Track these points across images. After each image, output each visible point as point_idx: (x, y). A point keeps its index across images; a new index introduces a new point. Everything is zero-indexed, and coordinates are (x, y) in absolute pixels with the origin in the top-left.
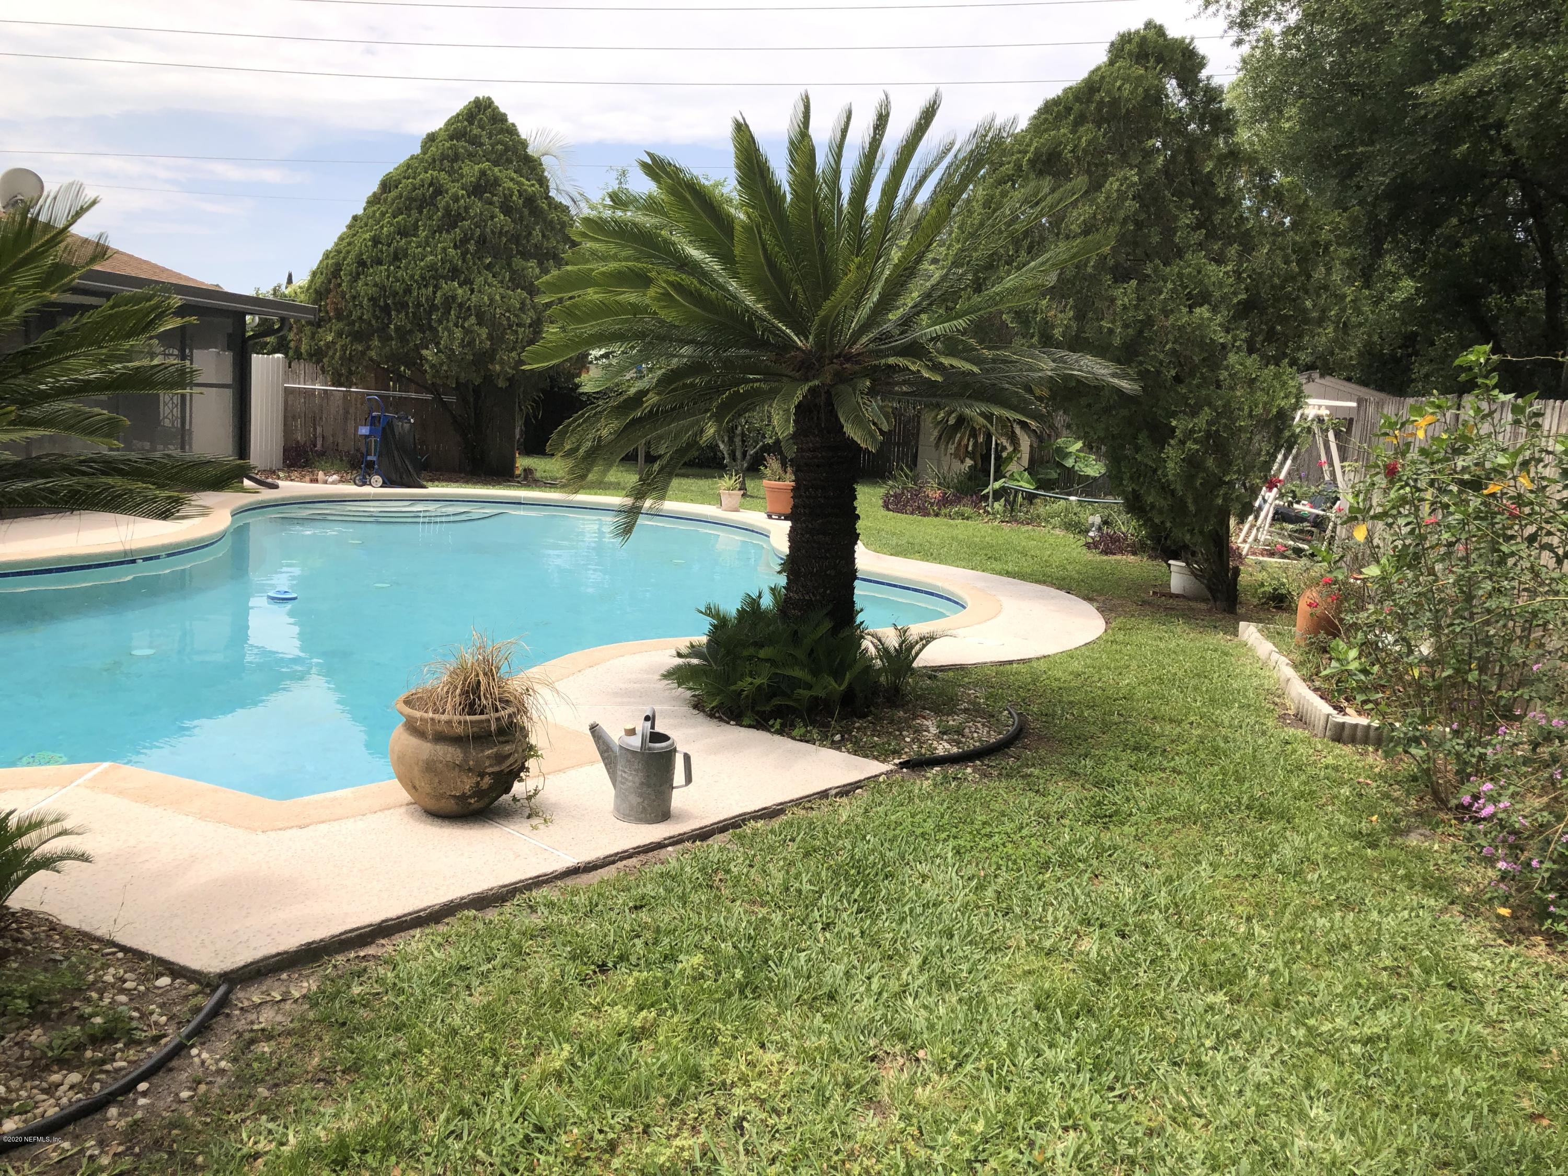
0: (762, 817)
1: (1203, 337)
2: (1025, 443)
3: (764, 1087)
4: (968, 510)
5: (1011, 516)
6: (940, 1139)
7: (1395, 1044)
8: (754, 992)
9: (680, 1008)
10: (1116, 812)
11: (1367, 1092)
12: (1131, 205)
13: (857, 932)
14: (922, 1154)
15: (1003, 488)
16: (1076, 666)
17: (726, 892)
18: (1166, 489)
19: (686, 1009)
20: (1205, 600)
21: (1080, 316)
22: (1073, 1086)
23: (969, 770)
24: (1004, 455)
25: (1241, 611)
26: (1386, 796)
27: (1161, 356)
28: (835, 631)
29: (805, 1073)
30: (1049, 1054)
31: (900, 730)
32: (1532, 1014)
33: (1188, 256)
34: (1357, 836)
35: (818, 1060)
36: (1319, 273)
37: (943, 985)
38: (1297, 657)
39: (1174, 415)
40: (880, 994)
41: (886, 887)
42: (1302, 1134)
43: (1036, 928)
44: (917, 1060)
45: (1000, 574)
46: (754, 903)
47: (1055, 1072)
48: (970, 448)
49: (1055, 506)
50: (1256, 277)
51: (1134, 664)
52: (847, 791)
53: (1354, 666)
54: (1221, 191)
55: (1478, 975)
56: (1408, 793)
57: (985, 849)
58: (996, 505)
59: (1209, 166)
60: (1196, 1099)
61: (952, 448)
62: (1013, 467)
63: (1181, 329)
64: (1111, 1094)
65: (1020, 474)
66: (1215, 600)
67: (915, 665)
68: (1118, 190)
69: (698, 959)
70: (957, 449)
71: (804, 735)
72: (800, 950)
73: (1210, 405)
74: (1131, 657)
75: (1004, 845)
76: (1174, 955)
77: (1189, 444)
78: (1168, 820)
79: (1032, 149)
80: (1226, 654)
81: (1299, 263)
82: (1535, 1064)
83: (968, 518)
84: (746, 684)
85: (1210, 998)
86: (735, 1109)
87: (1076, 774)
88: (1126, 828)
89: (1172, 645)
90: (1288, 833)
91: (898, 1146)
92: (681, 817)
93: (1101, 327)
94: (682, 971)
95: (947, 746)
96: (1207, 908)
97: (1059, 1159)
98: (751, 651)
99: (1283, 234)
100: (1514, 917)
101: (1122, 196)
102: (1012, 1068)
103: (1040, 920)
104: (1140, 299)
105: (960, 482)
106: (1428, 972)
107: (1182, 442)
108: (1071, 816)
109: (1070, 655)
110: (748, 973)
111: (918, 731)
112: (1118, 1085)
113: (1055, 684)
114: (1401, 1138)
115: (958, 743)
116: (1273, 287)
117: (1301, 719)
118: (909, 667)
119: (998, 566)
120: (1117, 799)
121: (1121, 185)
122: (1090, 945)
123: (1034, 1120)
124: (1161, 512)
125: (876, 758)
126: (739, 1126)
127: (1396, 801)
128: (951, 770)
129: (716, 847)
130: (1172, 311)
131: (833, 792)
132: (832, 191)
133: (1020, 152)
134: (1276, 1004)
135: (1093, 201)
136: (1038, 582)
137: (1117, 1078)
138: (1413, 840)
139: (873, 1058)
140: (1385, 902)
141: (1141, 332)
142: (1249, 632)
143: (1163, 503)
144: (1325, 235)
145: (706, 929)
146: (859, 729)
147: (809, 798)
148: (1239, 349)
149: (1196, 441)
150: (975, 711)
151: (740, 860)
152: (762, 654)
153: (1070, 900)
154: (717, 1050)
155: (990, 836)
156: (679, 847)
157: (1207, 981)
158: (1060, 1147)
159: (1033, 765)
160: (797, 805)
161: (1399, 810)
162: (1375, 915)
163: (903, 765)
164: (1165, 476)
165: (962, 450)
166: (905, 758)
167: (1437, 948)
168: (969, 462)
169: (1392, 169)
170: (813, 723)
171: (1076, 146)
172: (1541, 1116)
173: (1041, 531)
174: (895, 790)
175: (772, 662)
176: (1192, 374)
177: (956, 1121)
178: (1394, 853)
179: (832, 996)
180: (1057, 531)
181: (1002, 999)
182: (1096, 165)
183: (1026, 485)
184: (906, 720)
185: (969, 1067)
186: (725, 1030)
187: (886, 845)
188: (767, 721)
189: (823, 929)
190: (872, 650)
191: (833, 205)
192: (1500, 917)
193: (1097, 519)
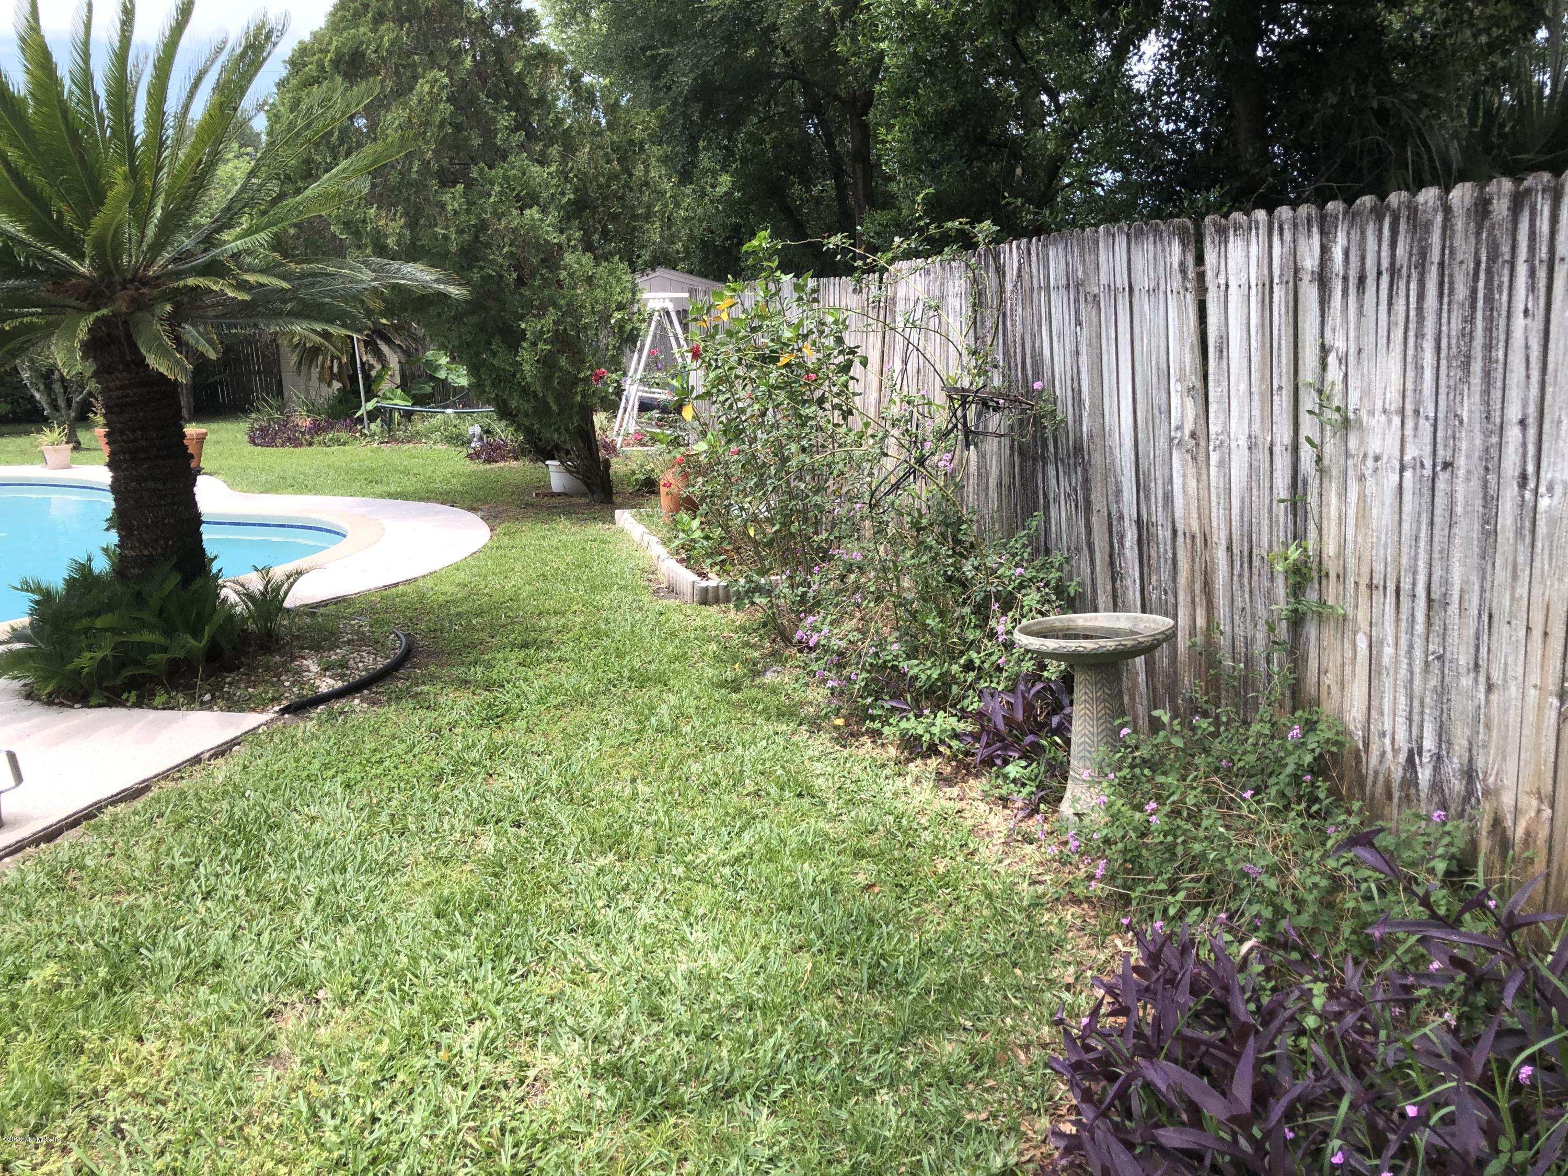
0: (121, 800)
1: (537, 238)
2: (393, 360)
3: (143, 1080)
4: (343, 436)
5: (390, 436)
6: (345, 1071)
7: (756, 857)
8: (124, 986)
9: (34, 1027)
10: (507, 710)
11: (736, 906)
12: (445, 109)
13: (242, 892)
14: (327, 1091)
15: (377, 409)
16: (462, 577)
17: (83, 889)
18: (525, 391)
19: (42, 1027)
20: (584, 495)
21: (412, 224)
22: (476, 980)
23: (357, 701)
24: (373, 373)
25: (618, 500)
26: (747, 644)
27: (500, 260)
28: (186, 582)
29: (192, 1052)
30: (450, 955)
31: (278, 676)
32: (863, 802)
33: (511, 158)
34: (723, 684)
35: (206, 1034)
36: (639, 171)
37: (340, 920)
38: (665, 533)
39: (522, 317)
40: (272, 948)
41: (270, 839)
42: (684, 958)
43: (435, 840)
44: (318, 1001)
45: (382, 496)
46: (118, 892)
47: (458, 972)
48: (335, 370)
49: (433, 421)
50: (583, 177)
51: (518, 566)
52: (222, 751)
53: (698, 534)
54: (534, 92)
55: (821, 780)
56: (762, 638)
57: (376, 776)
58: (373, 426)
59: (518, 67)
60: (593, 957)
61: (315, 372)
62: (385, 386)
63: (514, 230)
64: (513, 977)
65: (392, 391)
66: (592, 493)
67: (286, 604)
68: (430, 93)
69: (51, 968)
70: (321, 373)
71: (168, 702)
72: (176, 929)
73: (555, 305)
74: (516, 560)
75: (396, 768)
76: (566, 831)
77: (541, 346)
78: (557, 707)
79: (332, 48)
80: (603, 542)
81: (619, 161)
82: (867, 843)
83: (344, 444)
84: (86, 661)
85: (601, 862)
86: (111, 1113)
87: (466, 682)
88: (517, 724)
89: (554, 542)
90: (665, 695)
91: (300, 1093)
92: (16, 823)
93: (435, 235)
94: (33, 989)
95: (331, 682)
96: (595, 780)
97: (467, 1053)
98: (85, 622)
99: (600, 134)
100: (847, 725)
101: (435, 100)
102: (415, 980)
103: (437, 831)
104: (471, 203)
105: (331, 407)
106: (782, 789)
107: (534, 344)
108: (463, 723)
109: (457, 567)
110: (114, 967)
111: (299, 672)
112: (520, 966)
113: (441, 599)
114: (764, 935)
115: (342, 676)
116: (600, 186)
117: (672, 590)
118: (280, 608)
119: (379, 489)
120: (508, 698)
121: (432, 87)
122: (488, 843)
123: (440, 1024)
124: (526, 414)
125: (254, 710)
126: (118, 1131)
127: (753, 646)
128: (337, 705)
129: (66, 844)
130: (503, 214)
131: (207, 755)
132: (87, 95)
133: (321, 51)
134: (660, 851)
135: (405, 105)
136: (421, 499)
137: (517, 959)
138: (770, 678)
139: (269, 1014)
140: (747, 737)
141: (477, 237)
142: (624, 517)
143: (526, 406)
144: (637, 134)
145: (60, 936)
146: (230, 684)
147: (178, 768)
148: (575, 248)
149: (546, 342)
150: (361, 641)
151: (99, 851)
152: (99, 623)
153: (465, 805)
154: (84, 1058)
155: (380, 762)
156: (19, 855)
157: (597, 847)
158: (467, 1039)
159: (424, 683)
160: (165, 779)
161: (757, 654)
162: (739, 750)
163: (284, 711)
164: (524, 378)
165: (327, 373)
166: (285, 703)
167: (787, 765)
168: (337, 385)
169: (691, 71)
170: (176, 688)
171: (379, 47)
172: (872, 886)
173: (422, 448)
174: (276, 739)
175: (112, 630)
176: (532, 276)
177: (360, 1049)
178: (754, 692)
179: (217, 965)
180: (439, 446)
181: (401, 916)
182: (404, 67)
183: (401, 402)
184: (284, 664)
185: (371, 993)
186: (91, 1036)
187: (269, 796)
188: (120, 696)
189: (204, 899)
190: (233, 598)
191: (90, 109)
192: (836, 728)
193: (477, 429)
